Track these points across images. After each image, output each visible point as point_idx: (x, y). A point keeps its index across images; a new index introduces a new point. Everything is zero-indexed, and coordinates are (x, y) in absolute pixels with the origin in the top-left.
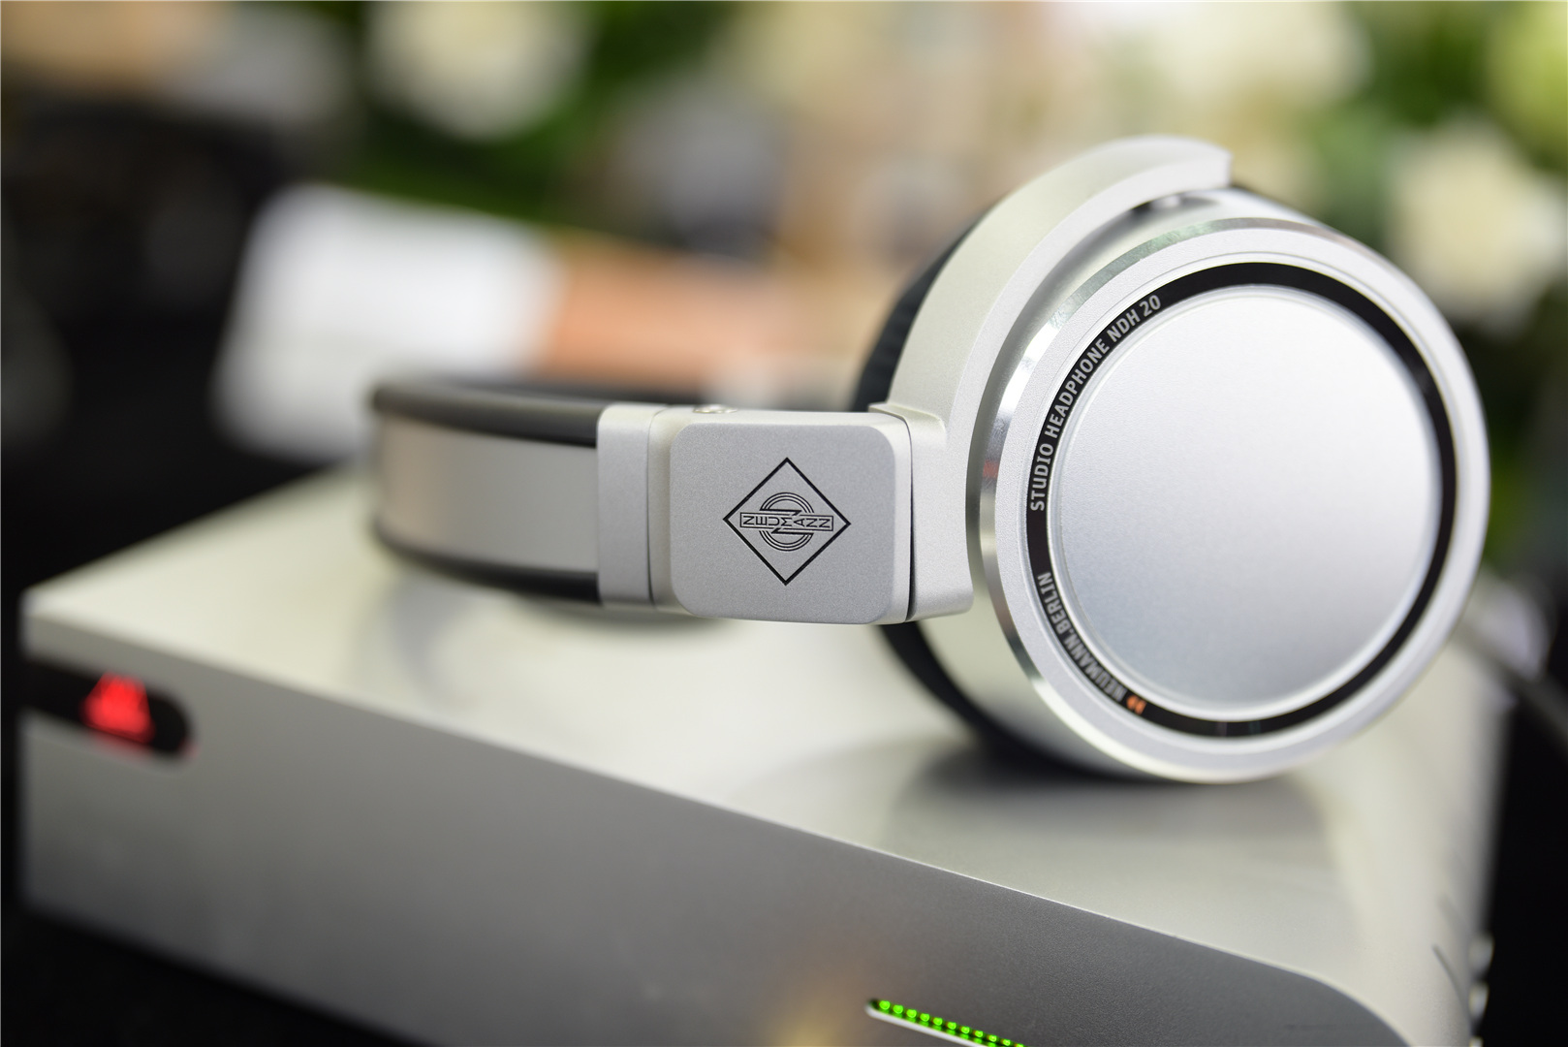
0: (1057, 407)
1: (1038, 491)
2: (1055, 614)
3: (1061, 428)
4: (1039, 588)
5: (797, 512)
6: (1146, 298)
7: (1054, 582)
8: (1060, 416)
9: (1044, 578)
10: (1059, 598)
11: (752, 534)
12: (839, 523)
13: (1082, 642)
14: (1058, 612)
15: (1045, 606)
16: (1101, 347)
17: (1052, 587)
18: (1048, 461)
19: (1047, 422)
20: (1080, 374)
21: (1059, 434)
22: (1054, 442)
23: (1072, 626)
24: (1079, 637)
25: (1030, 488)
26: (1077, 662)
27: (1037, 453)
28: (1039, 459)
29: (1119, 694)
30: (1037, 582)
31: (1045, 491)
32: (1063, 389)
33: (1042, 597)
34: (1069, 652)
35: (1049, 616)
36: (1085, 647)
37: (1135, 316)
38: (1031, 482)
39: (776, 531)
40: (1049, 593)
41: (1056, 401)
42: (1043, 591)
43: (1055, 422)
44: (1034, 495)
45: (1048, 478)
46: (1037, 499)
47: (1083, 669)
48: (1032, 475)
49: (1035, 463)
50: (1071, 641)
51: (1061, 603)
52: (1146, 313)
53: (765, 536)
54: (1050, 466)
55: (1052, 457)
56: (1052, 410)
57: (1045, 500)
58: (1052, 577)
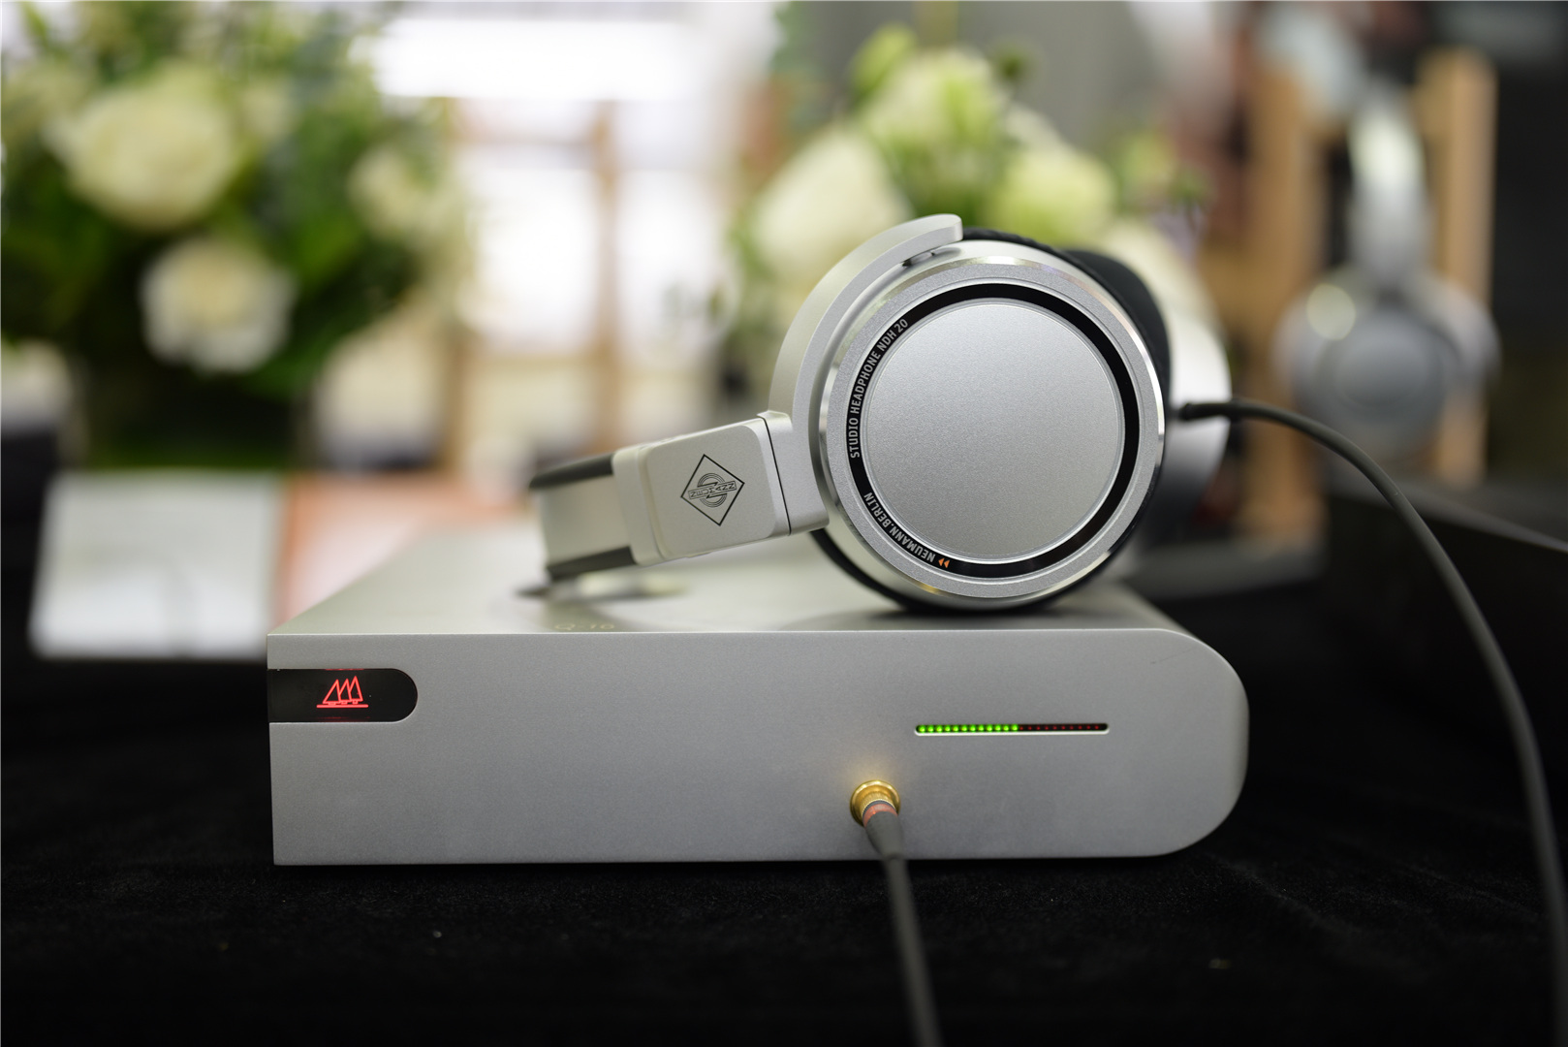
0: (855, 396)
1: (853, 446)
2: (879, 516)
3: (861, 407)
4: (866, 503)
5: (716, 483)
6: (898, 322)
7: (875, 498)
8: (858, 401)
9: (869, 496)
10: (881, 506)
11: (696, 502)
12: (739, 484)
13: (901, 530)
14: (882, 515)
15: (872, 513)
16: (875, 356)
17: (875, 501)
18: (856, 428)
19: (850, 405)
20: (866, 374)
21: (860, 411)
22: (858, 416)
23: (893, 522)
24: (898, 527)
25: (848, 446)
26: (900, 543)
27: (848, 424)
28: (850, 428)
29: (932, 558)
30: (864, 499)
31: (859, 445)
32: (856, 384)
33: (869, 508)
34: (893, 538)
35: (876, 518)
36: (903, 532)
37: (893, 333)
38: (848, 442)
39: (708, 497)
40: (874, 505)
41: (854, 392)
42: (869, 504)
43: (856, 404)
44: (851, 449)
45: (858, 437)
46: (854, 451)
47: (905, 547)
48: (848, 438)
49: (848, 431)
50: (894, 531)
51: (883, 509)
52: (900, 331)
53: (702, 501)
54: (858, 431)
55: (858, 425)
56: (852, 398)
57: (859, 451)
58: (874, 494)
